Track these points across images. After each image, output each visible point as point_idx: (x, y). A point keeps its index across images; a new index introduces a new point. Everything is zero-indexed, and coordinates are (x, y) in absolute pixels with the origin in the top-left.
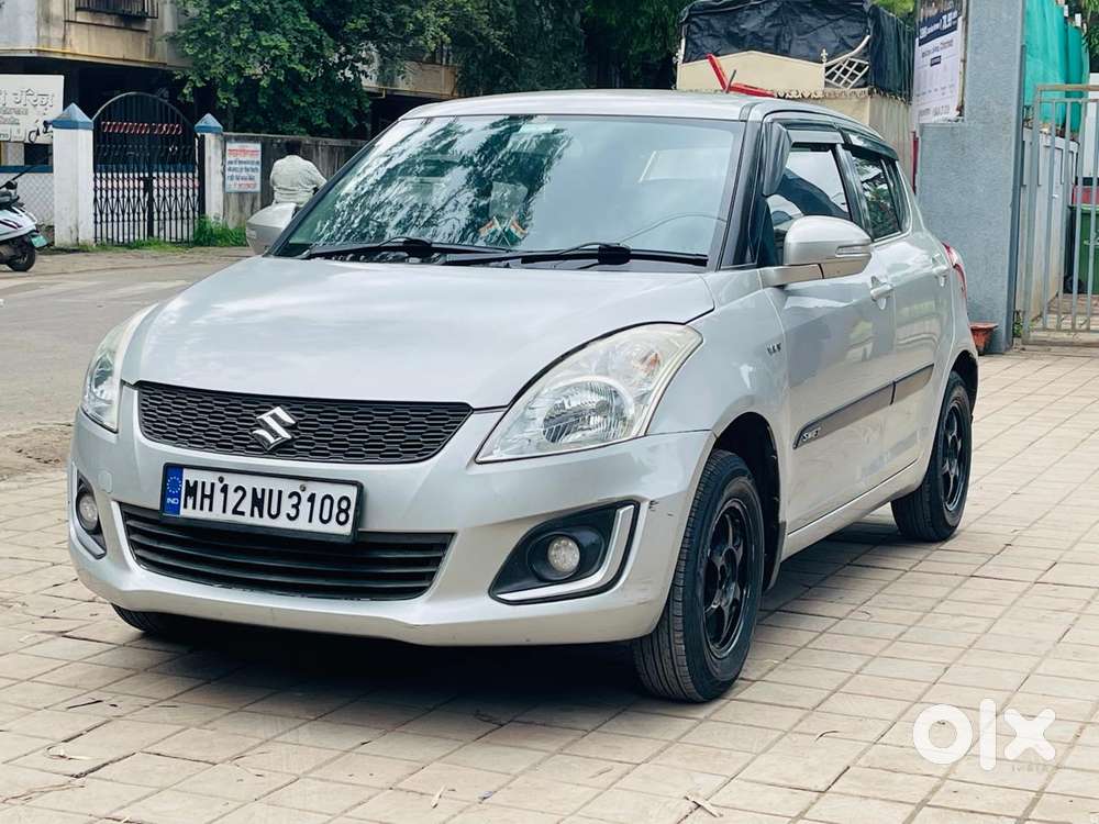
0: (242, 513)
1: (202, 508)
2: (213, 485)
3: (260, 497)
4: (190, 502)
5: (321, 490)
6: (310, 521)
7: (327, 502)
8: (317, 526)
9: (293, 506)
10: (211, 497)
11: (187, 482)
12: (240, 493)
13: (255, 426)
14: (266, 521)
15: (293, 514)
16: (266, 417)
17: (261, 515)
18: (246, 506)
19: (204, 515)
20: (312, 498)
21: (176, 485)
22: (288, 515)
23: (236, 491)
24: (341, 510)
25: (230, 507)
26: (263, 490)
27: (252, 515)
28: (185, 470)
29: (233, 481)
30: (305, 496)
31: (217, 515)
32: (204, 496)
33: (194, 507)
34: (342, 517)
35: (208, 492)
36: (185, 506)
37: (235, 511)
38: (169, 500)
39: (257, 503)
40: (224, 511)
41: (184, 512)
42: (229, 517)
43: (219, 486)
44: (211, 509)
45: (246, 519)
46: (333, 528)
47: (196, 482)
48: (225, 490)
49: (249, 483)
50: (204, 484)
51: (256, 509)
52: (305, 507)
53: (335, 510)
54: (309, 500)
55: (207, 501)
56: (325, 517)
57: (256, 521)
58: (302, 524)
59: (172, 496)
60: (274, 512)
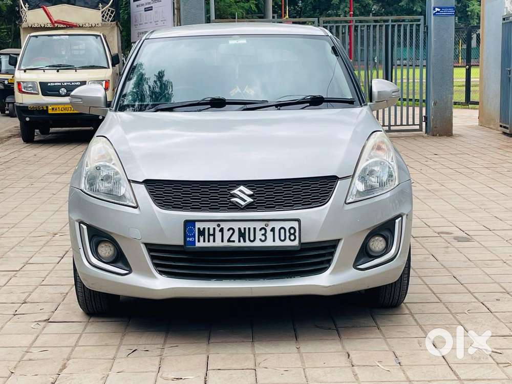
0: (234, 241)
1: (209, 241)
2: (214, 229)
3: (243, 232)
4: (202, 239)
5: (277, 226)
6: (274, 241)
7: (282, 231)
8: (278, 243)
9: (262, 235)
10: (214, 235)
11: (199, 229)
12: (231, 231)
13: (230, 196)
14: (248, 244)
15: (263, 238)
16: (236, 191)
17: (245, 241)
18: (235, 237)
19: (211, 244)
20: (273, 230)
21: (192, 231)
22: (261, 240)
23: (228, 230)
24: (291, 234)
25: (226, 239)
26: (245, 229)
27: (239, 241)
28: (196, 223)
29: (226, 226)
30: (269, 229)
31: (218, 243)
32: (209, 235)
33: (204, 241)
34: (292, 237)
35: (211, 232)
36: (199, 241)
37: (229, 241)
38: (188, 239)
39: (242, 235)
40: (222, 241)
41: (198, 244)
42: (226, 244)
43: (218, 229)
44: (214, 241)
45: (236, 244)
46: (288, 243)
47: (204, 229)
48: (222, 230)
49: (236, 226)
50: (209, 229)
51: (241, 239)
52: (270, 235)
53: (288, 234)
54: (271, 231)
55: (211, 238)
56: (283, 238)
57: (242, 244)
58: (269, 243)
59: (190, 237)
60: (252, 238)
